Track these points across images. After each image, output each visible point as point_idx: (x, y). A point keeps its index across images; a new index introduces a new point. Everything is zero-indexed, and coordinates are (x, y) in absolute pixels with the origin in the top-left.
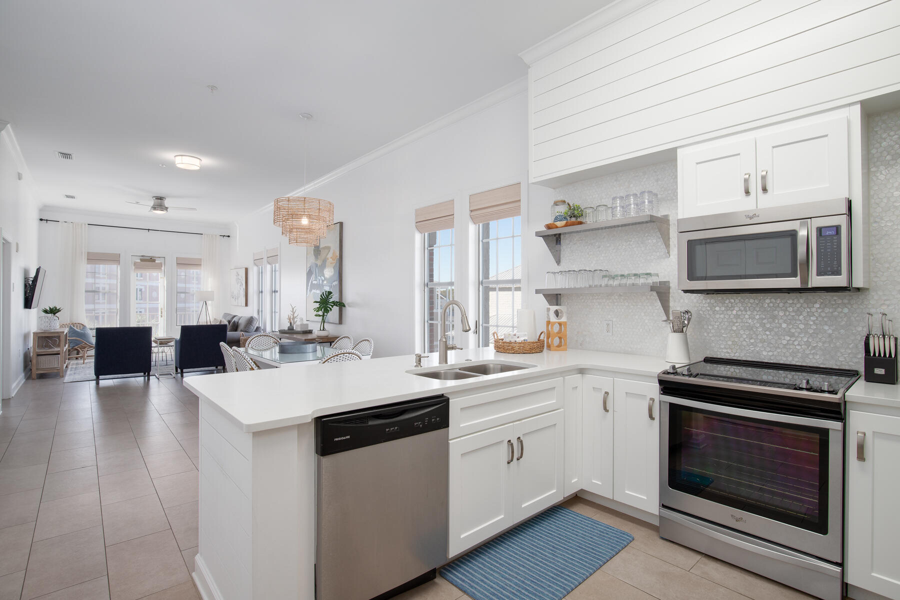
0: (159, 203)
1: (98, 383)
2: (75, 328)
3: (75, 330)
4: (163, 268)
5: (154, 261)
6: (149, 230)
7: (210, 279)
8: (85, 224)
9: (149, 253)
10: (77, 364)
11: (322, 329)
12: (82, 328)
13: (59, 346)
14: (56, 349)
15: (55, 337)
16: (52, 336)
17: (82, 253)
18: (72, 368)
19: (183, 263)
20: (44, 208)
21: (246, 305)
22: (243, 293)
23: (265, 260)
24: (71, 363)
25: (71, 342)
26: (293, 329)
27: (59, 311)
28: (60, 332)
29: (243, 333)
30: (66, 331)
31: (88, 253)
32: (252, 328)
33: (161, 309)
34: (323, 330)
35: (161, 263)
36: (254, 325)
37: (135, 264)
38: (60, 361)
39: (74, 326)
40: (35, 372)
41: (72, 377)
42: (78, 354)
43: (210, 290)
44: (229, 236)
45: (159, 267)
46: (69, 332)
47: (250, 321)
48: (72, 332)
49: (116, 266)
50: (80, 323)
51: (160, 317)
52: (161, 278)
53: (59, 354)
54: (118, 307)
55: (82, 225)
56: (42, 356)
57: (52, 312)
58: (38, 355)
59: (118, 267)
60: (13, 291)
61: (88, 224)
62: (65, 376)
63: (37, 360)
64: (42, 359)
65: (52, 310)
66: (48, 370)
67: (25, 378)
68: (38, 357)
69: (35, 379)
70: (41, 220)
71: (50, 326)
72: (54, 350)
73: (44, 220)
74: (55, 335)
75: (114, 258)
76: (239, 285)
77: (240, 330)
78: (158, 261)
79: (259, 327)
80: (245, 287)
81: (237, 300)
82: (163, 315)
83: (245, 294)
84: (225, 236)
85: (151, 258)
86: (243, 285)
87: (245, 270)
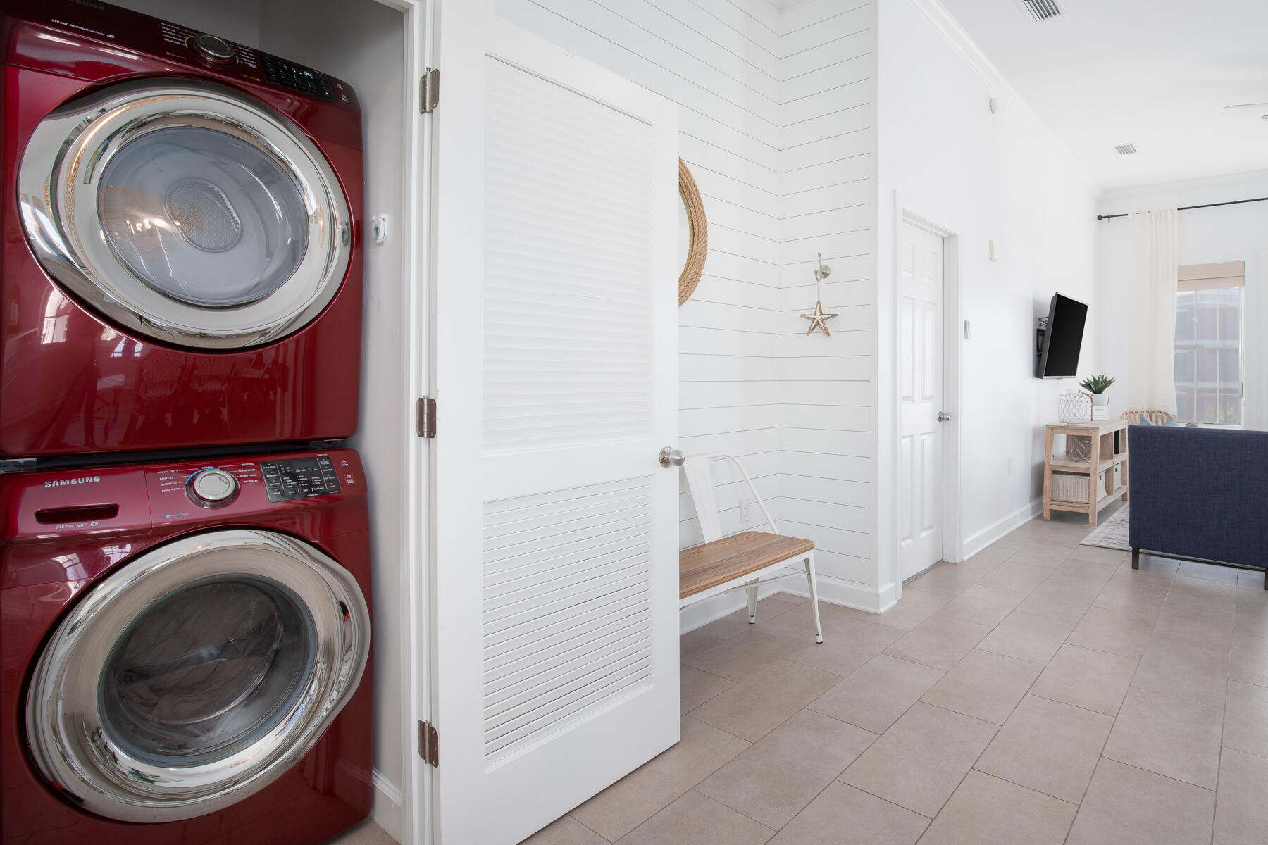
8: (1172, 210)
14: (1087, 465)
20: (1106, 195)
28: (1092, 429)
31: (1180, 268)
38: (1089, 489)
39: (1149, 416)
40: (1048, 506)
49: (1238, 288)
50: (1163, 410)
56: (1061, 476)
57: (1097, 387)
58: (1055, 472)
59: (1240, 291)
60: (966, 337)
61: (1178, 209)
62: (1099, 523)
63: (1052, 484)
64: (1061, 479)
65: (1096, 382)
66: (1070, 504)
67: (1033, 514)
68: (1055, 476)
69: (1049, 519)
70: (1100, 218)
71: (1075, 415)
72: (1081, 466)
73: (1105, 217)
74: (1084, 434)
75: (1231, 273)
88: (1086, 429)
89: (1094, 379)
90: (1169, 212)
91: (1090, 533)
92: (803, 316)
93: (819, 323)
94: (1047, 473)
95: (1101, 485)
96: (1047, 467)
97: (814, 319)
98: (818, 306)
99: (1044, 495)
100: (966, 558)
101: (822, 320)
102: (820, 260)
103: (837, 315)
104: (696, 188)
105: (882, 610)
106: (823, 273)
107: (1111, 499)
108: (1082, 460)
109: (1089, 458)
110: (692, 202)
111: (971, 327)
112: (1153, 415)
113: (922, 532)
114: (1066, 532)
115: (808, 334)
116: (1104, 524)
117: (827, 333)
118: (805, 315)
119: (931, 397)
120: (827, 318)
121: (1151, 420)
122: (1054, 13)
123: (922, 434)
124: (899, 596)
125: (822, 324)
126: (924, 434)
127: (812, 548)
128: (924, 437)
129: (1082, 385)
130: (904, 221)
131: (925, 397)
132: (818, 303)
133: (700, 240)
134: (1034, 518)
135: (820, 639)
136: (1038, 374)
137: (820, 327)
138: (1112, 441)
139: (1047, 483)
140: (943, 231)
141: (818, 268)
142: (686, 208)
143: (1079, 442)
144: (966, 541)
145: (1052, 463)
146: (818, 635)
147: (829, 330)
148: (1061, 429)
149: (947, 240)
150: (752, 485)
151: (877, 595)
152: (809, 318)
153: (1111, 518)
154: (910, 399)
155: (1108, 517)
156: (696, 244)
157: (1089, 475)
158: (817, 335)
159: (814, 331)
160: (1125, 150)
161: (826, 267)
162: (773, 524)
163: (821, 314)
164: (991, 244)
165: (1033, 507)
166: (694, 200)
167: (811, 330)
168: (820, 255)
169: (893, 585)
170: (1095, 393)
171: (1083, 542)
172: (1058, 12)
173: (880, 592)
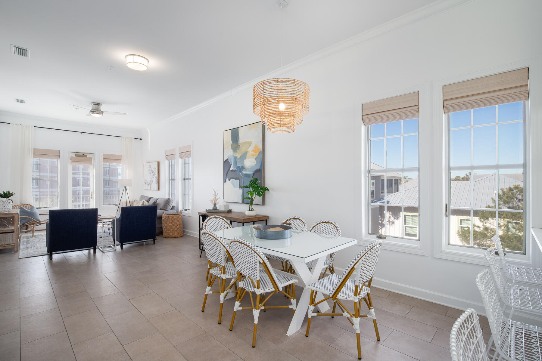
0: (96, 107)
1: (51, 258)
2: (25, 208)
3: (25, 210)
4: (93, 162)
5: (86, 156)
6: (82, 132)
7: (128, 170)
8: (32, 127)
9: (82, 150)
10: (27, 237)
11: (250, 210)
12: (30, 208)
13: (13, 224)
14: (11, 228)
15: (9, 217)
16: (6, 217)
17: (29, 149)
18: (23, 241)
19: (107, 158)
21: (159, 189)
22: (155, 180)
23: (177, 155)
24: (22, 236)
25: (22, 219)
26: (217, 209)
27: (12, 195)
28: (14, 213)
29: (163, 211)
30: (18, 211)
31: (35, 149)
32: (169, 207)
33: (92, 192)
34: (252, 211)
35: (91, 158)
36: (170, 205)
37: (71, 158)
38: (14, 237)
39: (24, 207)
41: (26, 252)
42: (27, 229)
43: (128, 178)
44: (141, 139)
45: (90, 161)
46: (20, 212)
47: (168, 202)
48: (23, 211)
49: (57, 160)
50: (29, 204)
51: (90, 198)
52: (91, 169)
53: (13, 232)
54: (59, 191)
55: (29, 126)
61: (34, 127)
62: (19, 251)
66: (4, 246)
75: (56, 154)
76: (152, 174)
77: (160, 208)
78: (89, 156)
79: (174, 206)
80: (157, 176)
81: (149, 186)
82: (93, 197)
83: (157, 181)
84: (138, 139)
85: (84, 154)
86: (155, 174)
87: (157, 163)
88: (12, 214)
91: (18, 254)
112: (27, 206)
114: (7, 257)
116: (21, 250)
122: (25, 55)
160: (20, 101)
171: (20, 258)
172: (27, 55)
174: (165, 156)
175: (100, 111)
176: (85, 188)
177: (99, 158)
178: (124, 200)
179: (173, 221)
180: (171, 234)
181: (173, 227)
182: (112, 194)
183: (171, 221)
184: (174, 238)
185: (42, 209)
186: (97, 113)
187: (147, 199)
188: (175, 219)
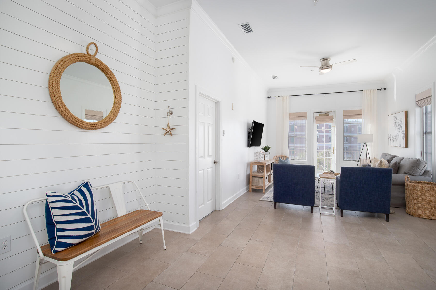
0: (325, 63)
1: (275, 207)
4: (334, 119)
5: (328, 115)
6: (324, 94)
7: (369, 125)
8: (288, 96)
9: (325, 109)
12: (285, 159)
17: (287, 114)
19: (347, 115)
20: (270, 90)
21: (406, 146)
22: (401, 135)
27: (269, 148)
28: (264, 163)
29: (408, 176)
31: (290, 114)
32: (419, 171)
33: (333, 148)
35: (333, 116)
36: (421, 169)
37: (316, 118)
40: (251, 187)
43: (369, 134)
44: (385, 89)
45: (331, 119)
50: (285, 155)
51: (332, 154)
52: (333, 126)
54: (307, 146)
56: (255, 178)
57: (266, 149)
58: (253, 177)
59: (306, 121)
60: (223, 135)
61: (290, 96)
62: (266, 193)
63: (252, 180)
64: (255, 179)
65: (266, 148)
66: (258, 187)
67: (246, 190)
68: (253, 178)
69: (251, 192)
70: (268, 97)
71: (259, 159)
72: (261, 174)
73: (270, 97)
74: (262, 165)
75: (303, 116)
76: (398, 127)
77: (403, 172)
78: (331, 114)
79: (429, 171)
80: (404, 130)
81: (394, 142)
82: (334, 152)
83: (404, 135)
84: (381, 89)
85: (326, 113)
86: (402, 127)
87: (404, 113)
88: (262, 163)
89: (265, 146)
90: (287, 97)
91: (263, 196)
92: (163, 129)
93: (169, 131)
94: (251, 177)
95: (267, 180)
96: (251, 175)
97: (167, 130)
98: (168, 125)
99: (250, 184)
100: (223, 208)
101: (170, 130)
102: (169, 109)
103: (175, 129)
104: (116, 80)
105: (191, 233)
106: (170, 113)
107: (270, 184)
108: (261, 173)
109: (263, 172)
110: (114, 85)
111: (225, 132)
112: (283, 157)
113: (207, 202)
114: (256, 196)
115: (165, 135)
116: (268, 192)
117: (172, 135)
118: (163, 128)
119: (211, 156)
120: (171, 130)
121: (282, 159)
122: (251, 31)
123: (208, 169)
124: (198, 226)
125: (169, 132)
126: (209, 168)
127: (161, 215)
128: (208, 170)
129: (262, 149)
130: (199, 95)
131: (209, 156)
132: (168, 124)
133: (118, 100)
134: (247, 192)
135: (165, 248)
136: (248, 146)
137: (169, 133)
138: (270, 166)
139: (251, 180)
140: (215, 100)
141: (168, 112)
142: (112, 87)
143: (261, 167)
144: (223, 203)
145: (252, 174)
146: (164, 247)
147: (172, 134)
148: (255, 163)
149: (217, 103)
150: (140, 191)
151: (189, 227)
152: (165, 129)
153: (270, 190)
154: (204, 157)
155: (269, 190)
156: (116, 101)
157: (263, 177)
158: (168, 136)
159: (167, 134)
160: (274, 77)
161: (171, 111)
162: (148, 206)
163: (169, 128)
164: (232, 105)
165: (247, 188)
166: (115, 84)
167: (166, 134)
168: (169, 107)
169: (195, 223)
170: (266, 151)
171: (261, 199)
172: (252, 31)
173: (190, 226)
174: (415, 102)
175: (329, 66)
176: (328, 144)
177: (339, 115)
178: (364, 156)
179: (423, 194)
180: (420, 212)
181: (424, 203)
182: (353, 150)
183: (419, 194)
184: (425, 219)
185: (296, 160)
186: (326, 68)
187: (389, 158)
188: (426, 192)
